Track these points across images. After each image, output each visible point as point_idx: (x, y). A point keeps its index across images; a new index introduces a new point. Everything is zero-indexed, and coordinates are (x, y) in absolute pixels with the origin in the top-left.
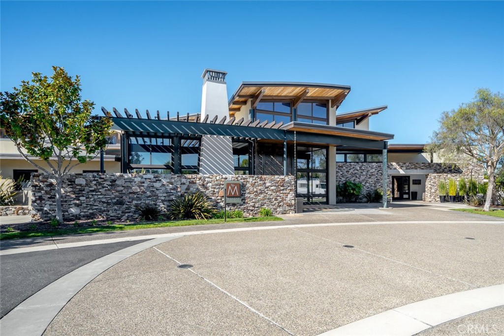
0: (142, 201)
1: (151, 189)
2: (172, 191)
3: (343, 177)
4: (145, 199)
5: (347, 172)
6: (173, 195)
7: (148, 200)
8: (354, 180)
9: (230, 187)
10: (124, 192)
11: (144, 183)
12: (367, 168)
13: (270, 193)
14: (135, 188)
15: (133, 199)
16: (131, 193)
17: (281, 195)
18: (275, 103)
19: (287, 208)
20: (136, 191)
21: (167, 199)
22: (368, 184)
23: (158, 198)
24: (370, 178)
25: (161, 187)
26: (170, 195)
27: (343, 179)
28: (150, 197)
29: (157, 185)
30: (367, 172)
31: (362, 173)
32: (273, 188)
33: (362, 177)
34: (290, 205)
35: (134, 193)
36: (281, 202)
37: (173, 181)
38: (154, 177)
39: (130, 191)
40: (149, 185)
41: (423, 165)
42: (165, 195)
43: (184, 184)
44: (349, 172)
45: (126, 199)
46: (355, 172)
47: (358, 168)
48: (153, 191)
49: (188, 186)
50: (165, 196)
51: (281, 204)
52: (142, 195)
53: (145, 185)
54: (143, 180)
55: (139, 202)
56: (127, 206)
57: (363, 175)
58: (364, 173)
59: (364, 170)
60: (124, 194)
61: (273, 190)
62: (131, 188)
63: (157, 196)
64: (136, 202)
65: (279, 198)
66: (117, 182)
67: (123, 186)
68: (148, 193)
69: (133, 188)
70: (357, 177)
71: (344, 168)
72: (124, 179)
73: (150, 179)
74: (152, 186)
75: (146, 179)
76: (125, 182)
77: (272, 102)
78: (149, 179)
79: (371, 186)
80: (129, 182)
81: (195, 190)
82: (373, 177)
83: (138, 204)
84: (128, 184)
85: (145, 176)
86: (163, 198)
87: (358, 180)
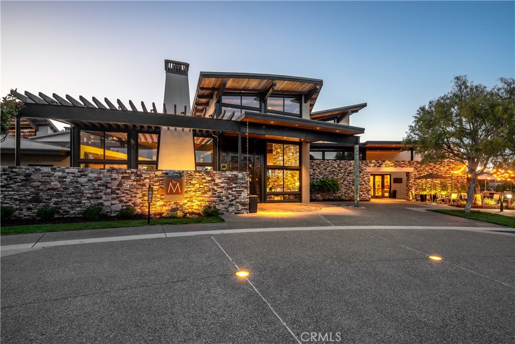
0: (63, 199)
1: (75, 185)
2: (100, 188)
3: (320, 174)
4: (66, 196)
5: (324, 169)
6: (101, 192)
7: (70, 197)
8: (332, 177)
9: (171, 184)
10: (41, 187)
11: (65, 177)
12: (345, 165)
13: (219, 190)
14: (55, 184)
15: (52, 196)
16: (49, 189)
17: (233, 193)
18: (242, 97)
19: (240, 207)
20: (55, 187)
21: (94, 196)
22: (346, 182)
23: (83, 195)
24: (348, 176)
25: (86, 182)
26: (98, 192)
27: (321, 177)
28: (73, 193)
29: (83, 180)
30: (346, 170)
31: (340, 170)
32: (223, 185)
33: (340, 174)
34: (243, 204)
35: (54, 189)
36: (232, 200)
37: (101, 175)
38: (79, 172)
39: (48, 186)
40: (72, 180)
41: (403, 163)
42: (92, 191)
43: (115, 179)
44: (326, 169)
45: (43, 195)
46: (333, 169)
47: (336, 166)
48: (78, 187)
49: (120, 182)
50: (91, 193)
51: (234, 202)
52: (63, 191)
53: (68, 180)
54: (65, 174)
55: (60, 200)
56: (44, 204)
57: (341, 173)
58: (342, 171)
59: (342, 167)
60: (41, 190)
61: (223, 187)
62: (50, 184)
63: (82, 193)
64: (56, 200)
65: (231, 196)
66: (32, 177)
67: (40, 182)
68: (71, 190)
69: (52, 183)
70: (335, 175)
71: (322, 165)
72: (42, 173)
73: (73, 173)
74: (75, 182)
75: (68, 173)
76: (43, 176)
77: (240, 96)
78: (71, 173)
79: (349, 184)
80: (48, 176)
81: (128, 186)
82: (351, 175)
83: (58, 201)
84: (47, 179)
85: (67, 171)
86: (89, 195)
87: (336, 178)
